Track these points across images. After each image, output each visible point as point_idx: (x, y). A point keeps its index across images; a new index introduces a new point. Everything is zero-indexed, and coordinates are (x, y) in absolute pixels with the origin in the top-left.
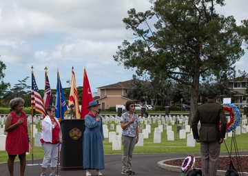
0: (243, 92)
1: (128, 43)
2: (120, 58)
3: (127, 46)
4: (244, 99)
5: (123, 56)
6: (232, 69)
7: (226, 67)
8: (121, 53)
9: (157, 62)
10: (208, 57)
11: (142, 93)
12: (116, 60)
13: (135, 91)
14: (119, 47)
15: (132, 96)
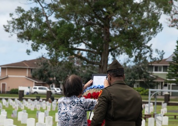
0: (165, 77)
1: (22, 11)
2: (11, 28)
3: (21, 14)
4: (166, 85)
5: (16, 26)
6: (149, 47)
7: (140, 45)
8: (13, 22)
9: (56, 35)
10: (120, 32)
11: (49, 74)
12: (7, 31)
13: (41, 71)
14: (11, 15)
15: (38, 76)
